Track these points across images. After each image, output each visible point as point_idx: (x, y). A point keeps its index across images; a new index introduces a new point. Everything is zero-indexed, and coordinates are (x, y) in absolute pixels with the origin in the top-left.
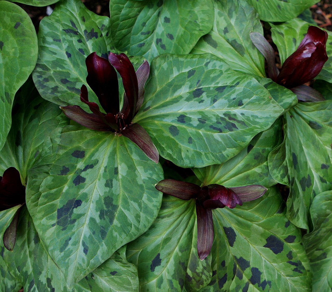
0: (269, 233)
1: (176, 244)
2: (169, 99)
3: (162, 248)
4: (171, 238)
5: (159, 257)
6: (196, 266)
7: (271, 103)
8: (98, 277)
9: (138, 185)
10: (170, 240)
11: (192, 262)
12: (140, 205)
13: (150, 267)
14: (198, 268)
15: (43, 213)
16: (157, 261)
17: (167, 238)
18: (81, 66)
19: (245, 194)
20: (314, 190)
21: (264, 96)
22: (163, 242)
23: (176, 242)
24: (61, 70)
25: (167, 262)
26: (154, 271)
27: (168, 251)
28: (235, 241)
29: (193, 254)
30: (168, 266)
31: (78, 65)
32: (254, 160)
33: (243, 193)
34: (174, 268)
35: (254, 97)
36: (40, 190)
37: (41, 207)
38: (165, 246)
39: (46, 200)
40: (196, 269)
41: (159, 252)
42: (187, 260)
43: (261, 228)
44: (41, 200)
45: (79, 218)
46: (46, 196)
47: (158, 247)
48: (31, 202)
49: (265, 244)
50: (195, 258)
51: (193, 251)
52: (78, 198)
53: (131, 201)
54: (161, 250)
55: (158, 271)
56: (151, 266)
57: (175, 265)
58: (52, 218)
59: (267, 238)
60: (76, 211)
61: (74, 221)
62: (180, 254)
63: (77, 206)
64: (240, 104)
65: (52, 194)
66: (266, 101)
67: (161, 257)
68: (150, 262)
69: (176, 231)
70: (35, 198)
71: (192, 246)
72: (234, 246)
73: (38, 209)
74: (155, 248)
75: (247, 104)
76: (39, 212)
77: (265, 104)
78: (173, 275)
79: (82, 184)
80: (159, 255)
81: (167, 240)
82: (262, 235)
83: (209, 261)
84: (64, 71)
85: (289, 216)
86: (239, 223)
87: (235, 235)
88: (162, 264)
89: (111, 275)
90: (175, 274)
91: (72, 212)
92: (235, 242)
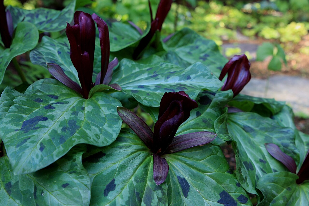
0: (222, 188)
1: (131, 173)
2: (131, 81)
3: (118, 174)
4: (127, 167)
5: (114, 183)
6: (151, 199)
7: (213, 78)
8: (48, 193)
9: (101, 117)
10: (126, 168)
11: (147, 195)
12: (100, 130)
13: (104, 192)
14: (153, 201)
15: (10, 119)
16: (111, 186)
17: (123, 165)
18: (67, 59)
19: (197, 139)
20: (257, 174)
21: (207, 72)
22: (119, 168)
23: (132, 171)
24: (52, 57)
25: (122, 189)
26: (107, 195)
27: (123, 178)
28: (189, 191)
29: (148, 187)
30: (123, 192)
31: (65, 58)
32: (202, 122)
33: (195, 138)
34: (128, 195)
35: (199, 73)
36: (14, 100)
37: (10, 114)
38: (121, 173)
39: (16, 110)
40: (151, 202)
41: (114, 178)
42: (142, 192)
43: (214, 181)
44: (12, 108)
45: (42, 128)
46: (17, 107)
47: (113, 171)
48: (3, 105)
49: (218, 200)
50: (151, 191)
51: (148, 184)
52: (46, 116)
53: (93, 126)
54: (116, 176)
55: (111, 195)
56: (105, 190)
57: (129, 192)
58: (17, 125)
59: (220, 193)
60: (41, 123)
61: (38, 128)
62: (135, 184)
63: (43, 120)
64: (189, 78)
65: (23, 108)
66: (209, 76)
67: (116, 183)
68: (104, 187)
69: (133, 162)
70: (8, 103)
71: (148, 180)
72: (188, 197)
73: (7, 115)
74: (111, 172)
75: (194, 78)
76: (7, 117)
77: (208, 78)
78: (127, 201)
79: (52, 110)
80: (114, 180)
81: (123, 167)
82: (216, 188)
83: (164, 191)
84: (54, 58)
85: (239, 178)
86: (192, 175)
87: (188, 186)
88: (116, 189)
89: (62, 187)
90: (129, 200)
91: (37, 123)
92: (189, 193)
